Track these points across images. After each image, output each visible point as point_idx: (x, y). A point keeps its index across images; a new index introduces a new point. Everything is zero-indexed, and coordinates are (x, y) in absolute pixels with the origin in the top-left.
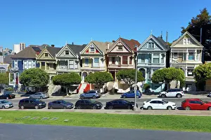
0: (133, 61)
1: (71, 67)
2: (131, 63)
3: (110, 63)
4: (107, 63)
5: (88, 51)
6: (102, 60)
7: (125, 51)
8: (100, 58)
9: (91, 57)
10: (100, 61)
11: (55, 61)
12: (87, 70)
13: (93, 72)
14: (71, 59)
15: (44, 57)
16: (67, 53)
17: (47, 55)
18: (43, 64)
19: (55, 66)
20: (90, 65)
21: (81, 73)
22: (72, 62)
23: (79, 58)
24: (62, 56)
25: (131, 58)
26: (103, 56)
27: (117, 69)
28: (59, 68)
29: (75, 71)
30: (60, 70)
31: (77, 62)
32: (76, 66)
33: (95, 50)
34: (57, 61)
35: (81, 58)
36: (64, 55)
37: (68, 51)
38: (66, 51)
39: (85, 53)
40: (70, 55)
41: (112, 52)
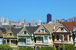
0: (71, 38)
1: (28, 43)
2: (70, 40)
3: (56, 40)
5: (40, 32)
6: (50, 38)
7: (65, 31)
8: (48, 36)
9: (42, 36)
10: (48, 38)
11: (17, 38)
12: (40, 45)
13: (44, 46)
14: (28, 37)
15: (9, 36)
16: (25, 33)
17: (11, 34)
18: (8, 41)
19: (16, 42)
20: (41, 41)
21: (35, 47)
22: (28, 40)
23: (34, 37)
24: (22, 35)
25: (70, 36)
27: (60, 44)
28: (20, 44)
29: (31, 45)
31: (32, 39)
32: (32, 42)
33: (45, 30)
34: (18, 38)
35: (35, 37)
36: (23, 34)
37: (26, 32)
38: (24, 32)
39: (38, 33)
40: (27, 35)
41: (56, 32)
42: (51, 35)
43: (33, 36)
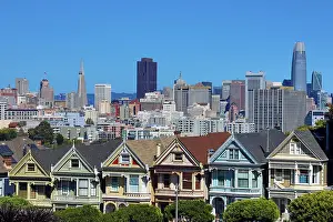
0: (203, 181)
1: (83, 192)
2: (198, 187)
3: (160, 186)
4: (155, 186)
5: (116, 162)
6: (145, 179)
7: (186, 162)
8: (141, 175)
9: (122, 174)
10: (140, 181)
11: (50, 180)
12: (115, 200)
13: (127, 204)
14: (83, 176)
15: (25, 173)
16: (75, 165)
17: (31, 167)
18: (24, 187)
19: (47, 191)
20: (121, 189)
21: (102, 205)
22: (84, 184)
23: (100, 175)
24: (64, 170)
25: (199, 177)
26: (145, 172)
27: (173, 198)
28: (57, 195)
29: (91, 201)
30: (58, 200)
31: (95, 183)
32: (93, 192)
33: (131, 159)
34: (53, 180)
35: (104, 176)
36: (68, 168)
37: (77, 160)
38: (73, 160)
39: (111, 165)
40: (81, 169)
41: (163, 164)
42: (149, 173)
43: (96, 173)
